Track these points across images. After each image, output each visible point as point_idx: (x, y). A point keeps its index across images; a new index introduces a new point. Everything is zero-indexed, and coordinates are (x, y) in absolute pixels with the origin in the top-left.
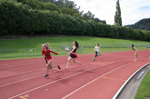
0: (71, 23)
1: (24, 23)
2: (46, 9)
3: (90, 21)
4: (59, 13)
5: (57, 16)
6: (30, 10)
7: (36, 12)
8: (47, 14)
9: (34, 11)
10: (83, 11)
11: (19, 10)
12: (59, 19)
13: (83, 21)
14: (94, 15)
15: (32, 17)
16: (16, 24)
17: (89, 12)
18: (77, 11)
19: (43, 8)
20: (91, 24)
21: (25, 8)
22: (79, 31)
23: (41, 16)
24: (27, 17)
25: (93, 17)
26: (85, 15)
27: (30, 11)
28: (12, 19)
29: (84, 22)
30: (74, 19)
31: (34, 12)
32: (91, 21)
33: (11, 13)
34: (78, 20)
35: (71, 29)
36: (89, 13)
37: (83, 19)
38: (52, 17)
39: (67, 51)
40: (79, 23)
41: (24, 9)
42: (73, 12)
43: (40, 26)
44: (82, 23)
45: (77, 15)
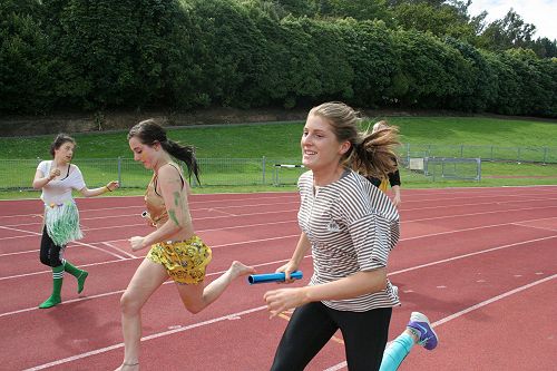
0: (434, 63)
1: (262, 66)
2: (342, 14)
3: (514, 53)
4: (389, 24)
5: (380, 40)
6: (285, 20)
7: (305, 27)
8: (343, 31)
9: (297, 22)
10: (485, 14)
11: (250, 24)
12: (387, 51)
13: (483, 53)
14: (533, 27)
15: (290, 45)
16: (237, 71)
17: (511, 16)
18: (458, 15)
19: (327, 11)
20: (516, 66)
21: (268, 16)
22: (464, 96)
23: (322, 39)
24: (275, 46)
25: (528, 37)
26: (495, 28)
27: (286, 25)
28: (226, 54)
29: (490, 56)
30: (448, 48)
31: (299, 28)
32: (518, 51)
33: (224, 34)
34: (465, 52)
35: (434, 87)
36: (513, 19)
37: (486, 46)
38: (362, 45)
39: (419, 171)
40: (469, 62)
41: (264, 19)
42: (445, 21)
43: (318, 77)
44: (480, 63)
45: (457, 30)
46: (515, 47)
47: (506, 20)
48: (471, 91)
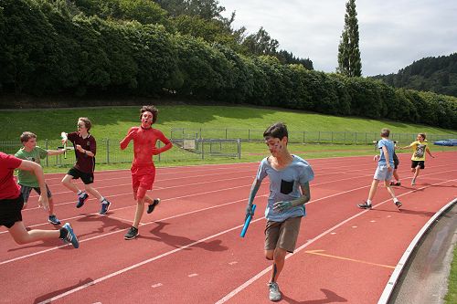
0: (204, 63)
1: (54, 58)
2: (130, 19)
3: (264, 59)
4: (171, 30)
5: (160, 41)
6: (76, 18)
7: (95, 26)
8: (129, 31)
9: (88, 20)
10: (243, 29)
11: (41, 17)
12: (166, 51)
13: (242, 57)
14: (277, 42)
15: (81, 40)
16: (29, 60)
17: (262, 32)
18: (224, 27)
19: (118, 14)
20: (266, 69)
21: (60, 12)
22: (229, 90)
23: (111, 37)
24: (66, 40)
25: (274, 50)
26: (251, 40)
27: (77, 22)
28: (16, 42)
29: (248, 61)
30: (215, 52)
31: (89, 26)
32: (267, 58)
33: (14, 24)
34: (228, 55)
35: (204, 82)
36: (263, 35)
37: (244, 53)
38: (145, 44)
39: (191, 151)
40: (231, 63)
41: (57, 14)
42: (214, 31)
43: (106, 70)
44: (240, 65)
45: (223, 38)
46: (266, 55)
47: (258, 35)
48: (233, 86)
